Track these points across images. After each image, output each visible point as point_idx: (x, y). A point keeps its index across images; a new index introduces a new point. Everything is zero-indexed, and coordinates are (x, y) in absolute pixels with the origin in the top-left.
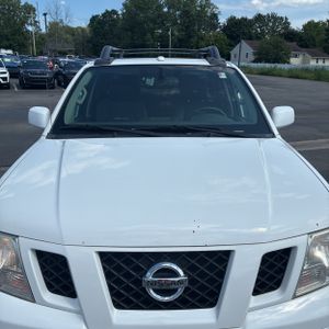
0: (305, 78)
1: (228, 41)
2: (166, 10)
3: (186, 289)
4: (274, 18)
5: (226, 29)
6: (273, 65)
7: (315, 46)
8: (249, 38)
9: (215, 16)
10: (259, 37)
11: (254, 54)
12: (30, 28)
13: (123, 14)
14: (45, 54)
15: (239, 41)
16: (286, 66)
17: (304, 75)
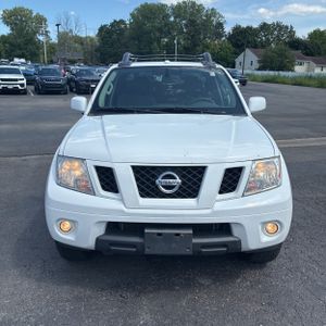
0: (308, 86)
1: (233, 49)
2: (172, 19)
3: (180, 187)
4: (279, 27)
5: (231, 38)
6: (277, 73)
7: (319, 54)
8: (254, 46)
9: (220, 25)
10: (263, 45)
11: (259, 62)
12: (41, 38)
13: (131, 23)
14: (56, 63)
15: (244, 50)
16: (290, 74)
17: (307, 82)
